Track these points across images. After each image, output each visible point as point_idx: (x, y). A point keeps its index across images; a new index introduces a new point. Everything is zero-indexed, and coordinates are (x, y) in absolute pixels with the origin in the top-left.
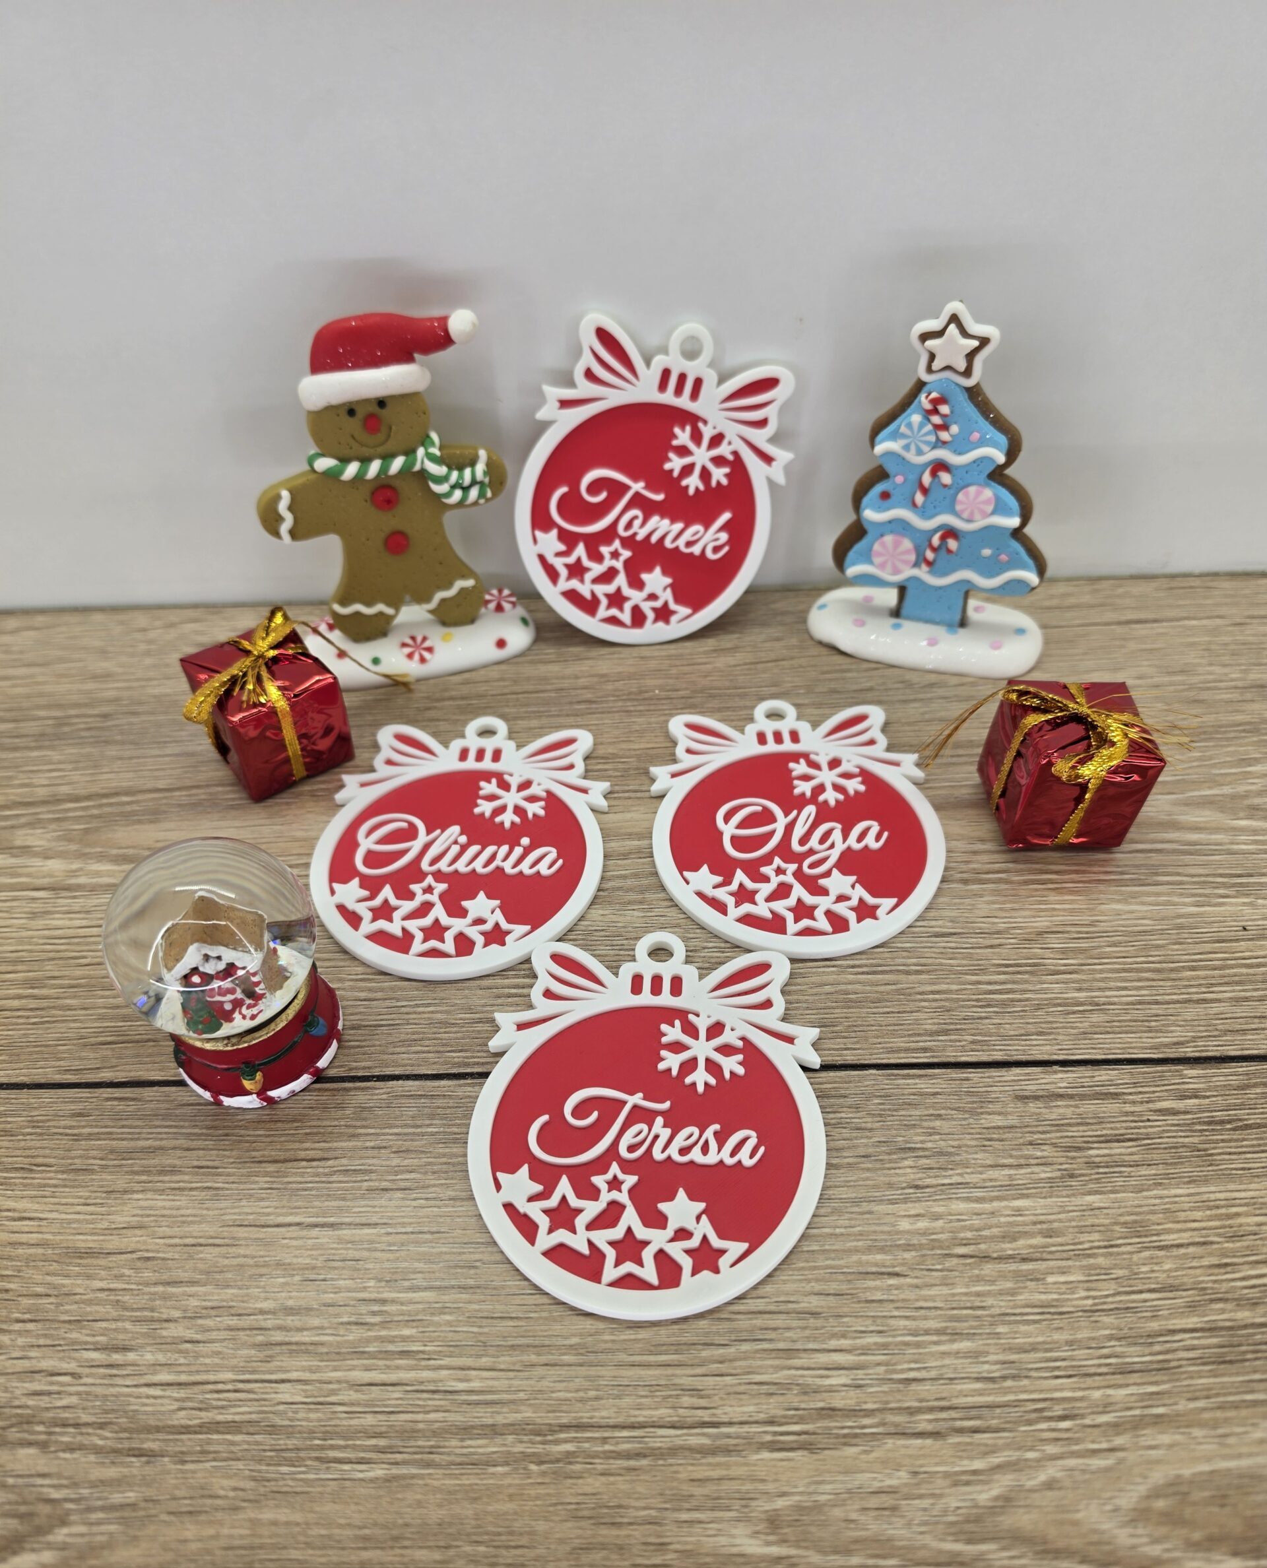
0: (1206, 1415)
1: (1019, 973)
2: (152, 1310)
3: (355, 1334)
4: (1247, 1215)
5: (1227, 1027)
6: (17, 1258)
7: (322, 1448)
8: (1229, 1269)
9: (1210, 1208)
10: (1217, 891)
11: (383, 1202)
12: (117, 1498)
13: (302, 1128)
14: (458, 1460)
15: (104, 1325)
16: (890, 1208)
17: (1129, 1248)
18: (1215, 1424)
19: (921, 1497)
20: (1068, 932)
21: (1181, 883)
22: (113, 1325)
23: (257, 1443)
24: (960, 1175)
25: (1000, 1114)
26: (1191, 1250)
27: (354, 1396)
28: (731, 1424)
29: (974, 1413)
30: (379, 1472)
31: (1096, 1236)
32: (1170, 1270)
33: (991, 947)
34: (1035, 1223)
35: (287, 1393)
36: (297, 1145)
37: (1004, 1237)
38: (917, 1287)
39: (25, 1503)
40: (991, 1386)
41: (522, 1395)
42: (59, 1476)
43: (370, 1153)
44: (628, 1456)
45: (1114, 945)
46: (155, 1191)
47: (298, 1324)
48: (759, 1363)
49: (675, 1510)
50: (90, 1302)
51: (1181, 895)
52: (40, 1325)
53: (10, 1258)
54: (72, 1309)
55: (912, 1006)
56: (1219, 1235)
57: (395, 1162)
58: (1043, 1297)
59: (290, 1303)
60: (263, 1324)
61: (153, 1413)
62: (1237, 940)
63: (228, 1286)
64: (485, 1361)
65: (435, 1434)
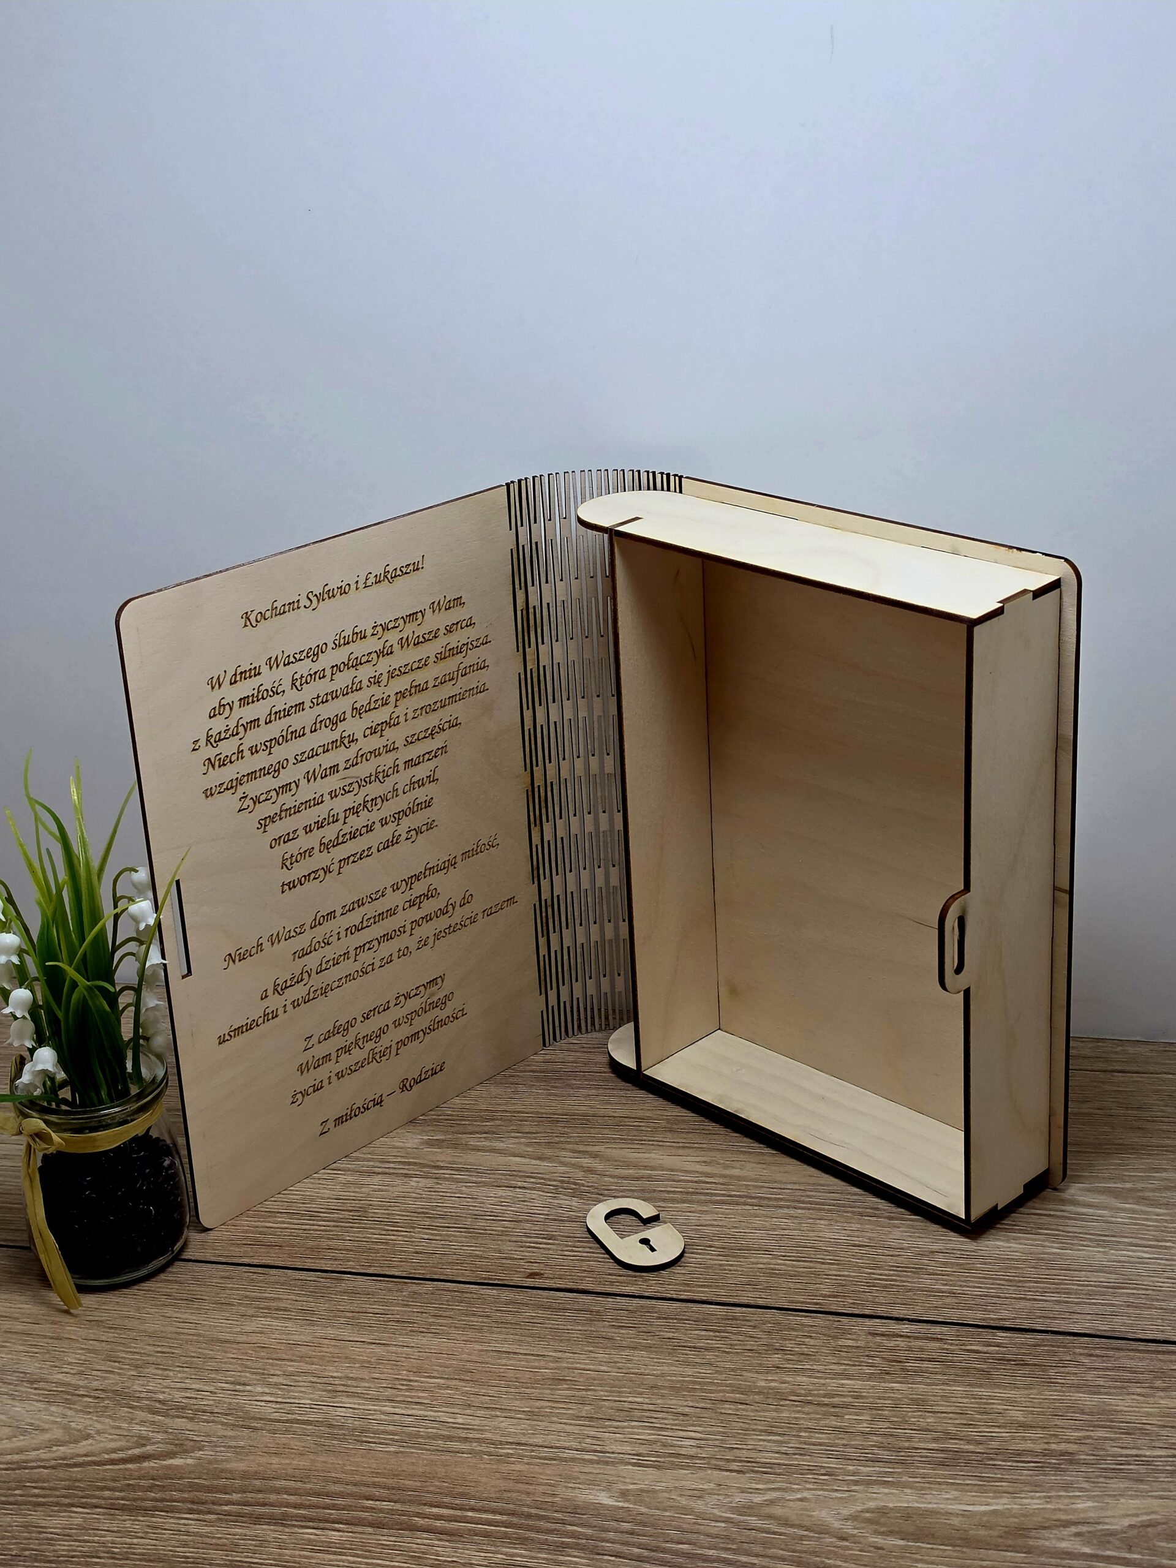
0: (917, 1485)
1: (905, 1271)
2: (264, 1370)
3: (389, 1392)
4: (999, 1404)
5: (1043, 1315)
6: (180, 1340)
7: (360, 1436)
8: (972, 1427)
9: (975, 1399)
10: (1081, 1242)
11: (419, 1338)
12: (233, 1443)
13: (372, 1298)
14: (441, 1449)
15: (233, 1373)
16: (755, 1375)
17: (908, 1409)
18: (922, 1489)
19: (718, 1495)
20: (953, 1253)
21: (1057, 1235)
22: (239, 1374)
23: (320, 1430)
24: (812, 1365)
25: (853, 1340)
26: (951, 1415)
27: (383, 1417)
28: (613, 1453)
29: (768, 1465)
30: (392, 1449)
31: (890, 1402)
32: (930, 1422)
33: (892, 1256)
34: (850, 1392)
35: (341, 1412)
36: (368, 1306)
37: (825, 1396)
38: (757, 1411)
39: (178, 1440)
40: (785, 1456)
41: (487, 1428)
42: (199, 1431)
43: (416, 1314)
44: (545, 1458)
45: (985, 1264)
46: (272, 1318)
47: (355, 1384)
48: (640, 1431)
49: (565, 1482)
50: (225, 1363)
51: (1053, 1242)
52: (192, 1370)
53: (175, 1339)
54: (212, 1364)
55: (818, 1281)
56: (975, 1411)
57: (430, 1320)
58: (839, 1424)
59: (351, 1375)
60: (333, 1382)
61: (259, 1412)
62: (1081, 1271)
63: (313, 1364)
64: (468, 1412)
65: (429, 1437)
